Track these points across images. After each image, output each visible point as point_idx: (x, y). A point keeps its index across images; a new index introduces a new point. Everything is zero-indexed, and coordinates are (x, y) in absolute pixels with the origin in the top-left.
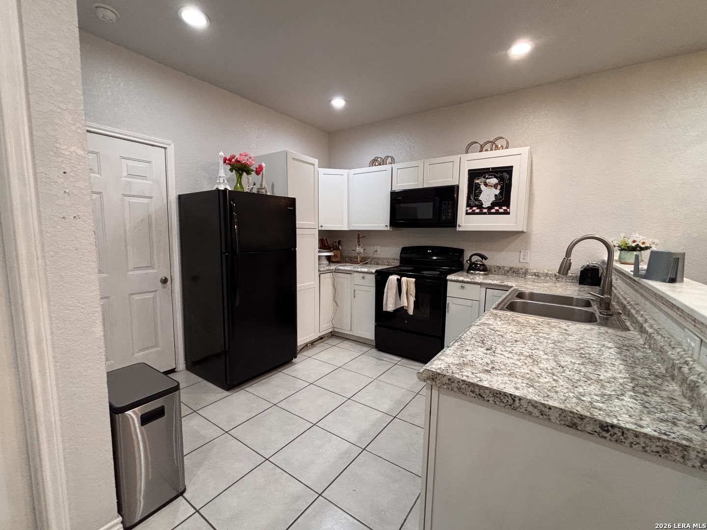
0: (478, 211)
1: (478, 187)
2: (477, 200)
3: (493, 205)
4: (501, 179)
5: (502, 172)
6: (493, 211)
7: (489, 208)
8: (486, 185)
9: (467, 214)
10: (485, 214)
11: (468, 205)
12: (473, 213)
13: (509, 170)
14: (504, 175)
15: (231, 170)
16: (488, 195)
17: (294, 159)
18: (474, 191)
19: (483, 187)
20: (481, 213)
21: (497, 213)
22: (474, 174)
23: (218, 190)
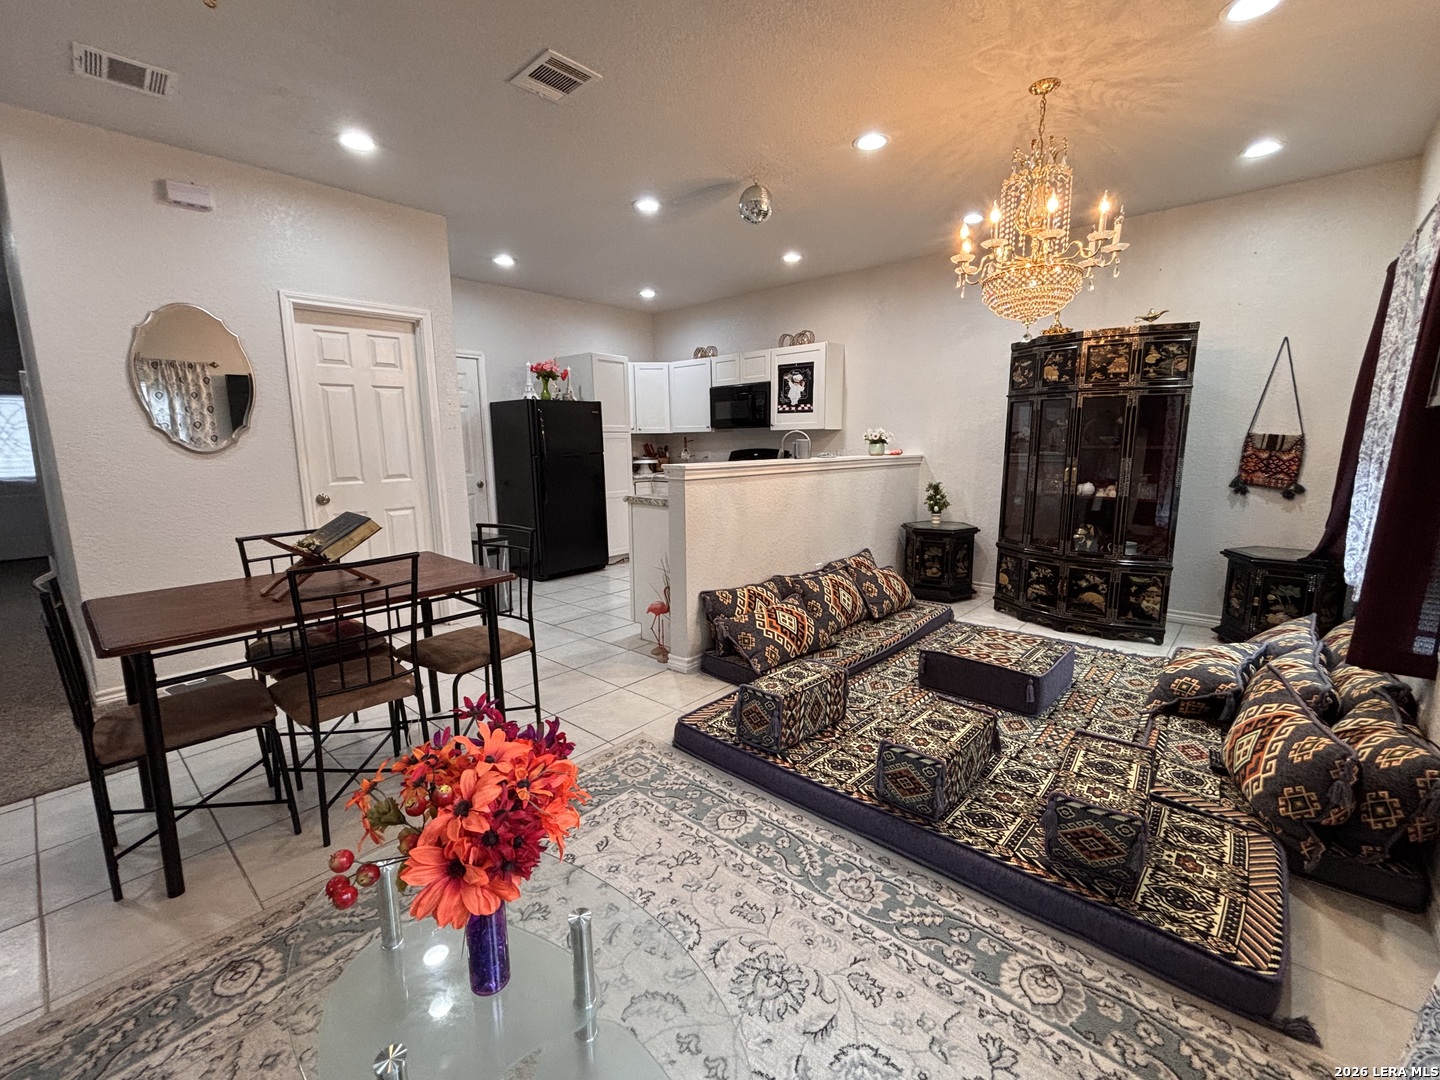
0: (787, 409)
1: (786, 382)
2: (786, 397)
3: (800, 402)
4: (805, 375)
5: (806, 368)
6: (800, 409)
7: (797, 406)
8: (793, 381)
9: (779, 412)
10: (793, 412)
11: (780, 403)
12: (784, 411)
13: (810, 366)
14: (806, 369)
15: (538, 377)
16: (795, 392)
17: (600, 360)
18: (784, 388)
19: (790, 383)
20: (790, 411)
21: (803, 411)
22: (784, 370)
23: (526, 400)
